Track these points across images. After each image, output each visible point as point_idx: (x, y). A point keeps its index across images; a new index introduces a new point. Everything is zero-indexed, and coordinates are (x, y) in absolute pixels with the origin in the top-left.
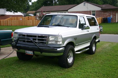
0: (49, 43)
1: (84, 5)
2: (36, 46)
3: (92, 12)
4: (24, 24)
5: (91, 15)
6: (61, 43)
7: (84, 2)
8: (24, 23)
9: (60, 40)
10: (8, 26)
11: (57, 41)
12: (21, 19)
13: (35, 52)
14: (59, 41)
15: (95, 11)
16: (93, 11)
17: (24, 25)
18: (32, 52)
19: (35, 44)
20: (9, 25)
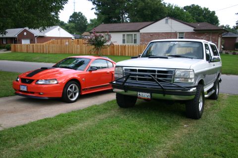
0: (175, 81)
1: (167, 22)
2: (159, 85)
3: (178, 34)
4: (67, 51)
5: (176, 38)
6: (193, 81)
7: (166, 18)
8: (67, 49)
9: (192, 76)
10: (43, 53)
11: (187, 79)
12: (67, 43)
13: (154, 95)
14: (190, 77)
15: (183, 33)
16: (180, 33)
17: (67, 53)
18: (149, 94)
19: (157, 83)
20: (45, 52)
